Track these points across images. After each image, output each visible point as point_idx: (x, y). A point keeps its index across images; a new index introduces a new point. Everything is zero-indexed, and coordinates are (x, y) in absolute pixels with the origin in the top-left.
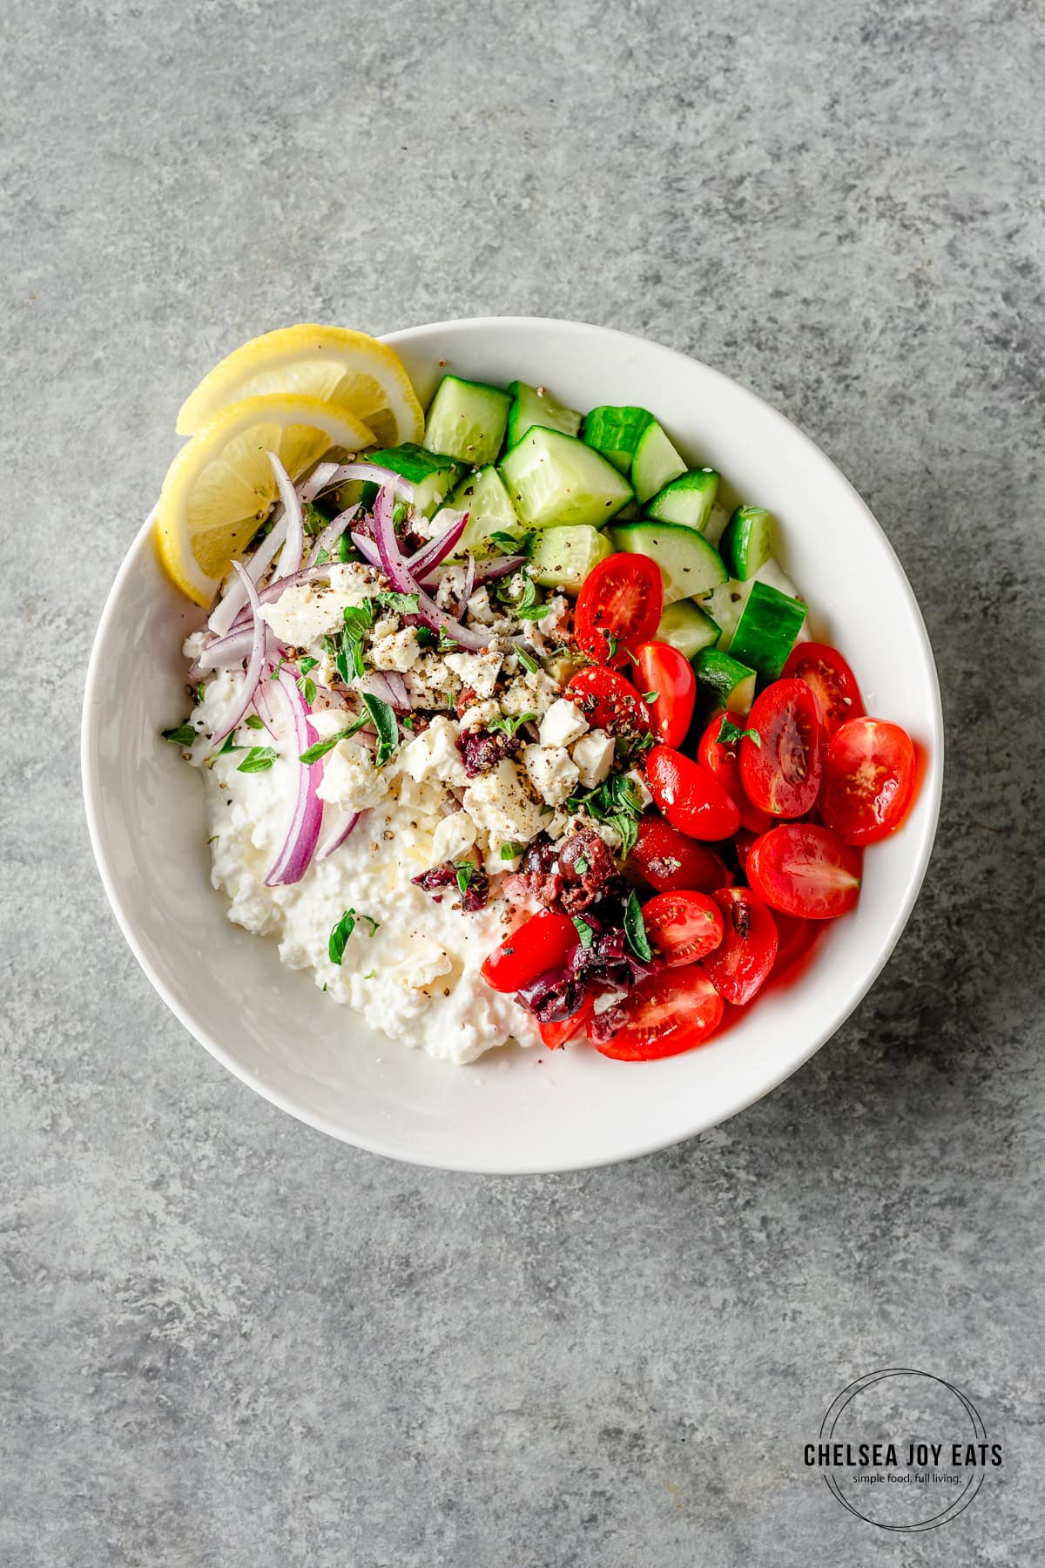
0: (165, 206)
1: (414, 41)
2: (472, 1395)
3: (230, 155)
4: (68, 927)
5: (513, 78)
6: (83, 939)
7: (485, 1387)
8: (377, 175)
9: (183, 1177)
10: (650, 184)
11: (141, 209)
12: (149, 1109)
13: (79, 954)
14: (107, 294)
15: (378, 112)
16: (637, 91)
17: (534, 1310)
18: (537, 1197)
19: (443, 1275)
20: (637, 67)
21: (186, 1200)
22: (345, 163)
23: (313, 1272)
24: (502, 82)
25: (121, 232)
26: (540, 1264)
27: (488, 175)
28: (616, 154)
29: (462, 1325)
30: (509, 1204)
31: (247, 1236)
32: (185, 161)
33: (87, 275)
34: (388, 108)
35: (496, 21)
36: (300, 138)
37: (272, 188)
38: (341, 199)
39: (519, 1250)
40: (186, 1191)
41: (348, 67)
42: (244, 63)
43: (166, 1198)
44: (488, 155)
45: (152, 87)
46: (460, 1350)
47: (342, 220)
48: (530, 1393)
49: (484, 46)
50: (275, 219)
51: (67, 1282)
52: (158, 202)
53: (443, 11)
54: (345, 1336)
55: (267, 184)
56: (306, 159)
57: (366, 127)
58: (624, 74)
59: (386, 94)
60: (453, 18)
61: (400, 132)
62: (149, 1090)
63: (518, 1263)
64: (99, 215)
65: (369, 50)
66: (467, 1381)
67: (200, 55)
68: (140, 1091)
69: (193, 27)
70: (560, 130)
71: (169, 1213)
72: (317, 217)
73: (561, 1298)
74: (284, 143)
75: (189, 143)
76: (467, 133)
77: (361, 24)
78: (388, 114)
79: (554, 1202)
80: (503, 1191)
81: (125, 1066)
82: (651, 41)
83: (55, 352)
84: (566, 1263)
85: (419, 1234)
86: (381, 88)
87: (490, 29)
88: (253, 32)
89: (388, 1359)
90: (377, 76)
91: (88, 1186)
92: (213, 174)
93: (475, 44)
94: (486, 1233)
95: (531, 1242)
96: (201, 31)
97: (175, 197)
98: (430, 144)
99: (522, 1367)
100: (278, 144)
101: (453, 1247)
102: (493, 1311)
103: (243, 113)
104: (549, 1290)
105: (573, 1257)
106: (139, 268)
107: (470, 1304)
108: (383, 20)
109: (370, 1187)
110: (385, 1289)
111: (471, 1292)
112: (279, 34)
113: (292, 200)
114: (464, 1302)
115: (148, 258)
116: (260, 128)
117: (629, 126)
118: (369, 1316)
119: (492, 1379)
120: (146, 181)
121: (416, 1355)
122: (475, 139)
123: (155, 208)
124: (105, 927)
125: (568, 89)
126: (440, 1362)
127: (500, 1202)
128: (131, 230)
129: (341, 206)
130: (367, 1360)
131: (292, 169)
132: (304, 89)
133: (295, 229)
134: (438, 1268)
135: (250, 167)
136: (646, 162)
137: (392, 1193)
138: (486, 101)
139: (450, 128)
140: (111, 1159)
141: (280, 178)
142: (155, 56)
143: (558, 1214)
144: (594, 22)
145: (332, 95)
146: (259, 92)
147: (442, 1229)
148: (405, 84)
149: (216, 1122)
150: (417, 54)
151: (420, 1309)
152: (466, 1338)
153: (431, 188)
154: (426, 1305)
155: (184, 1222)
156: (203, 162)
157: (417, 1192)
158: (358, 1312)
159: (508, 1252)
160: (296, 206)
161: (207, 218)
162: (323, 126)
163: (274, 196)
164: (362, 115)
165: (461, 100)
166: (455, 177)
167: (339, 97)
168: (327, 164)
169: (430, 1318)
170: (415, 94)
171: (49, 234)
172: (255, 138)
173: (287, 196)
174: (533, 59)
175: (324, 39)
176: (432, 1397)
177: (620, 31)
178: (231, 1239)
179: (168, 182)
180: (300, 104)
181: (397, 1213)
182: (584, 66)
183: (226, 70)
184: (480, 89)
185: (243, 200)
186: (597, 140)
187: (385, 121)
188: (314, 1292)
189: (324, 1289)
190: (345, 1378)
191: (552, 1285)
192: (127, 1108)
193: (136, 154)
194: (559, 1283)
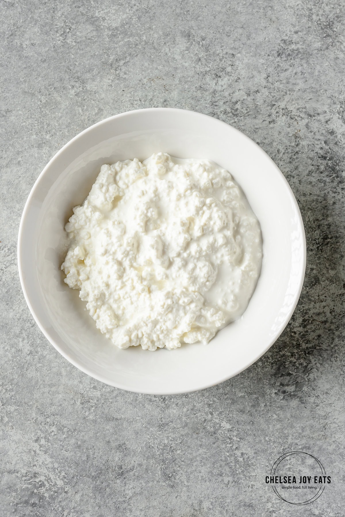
0: (42, 109)
1: (127, 55)
2: (143, 513)
3: (65, 92)
4: (7, 353)
5: (160, 67)
6: (12, 357)
7: (147, 510)
8: (114, 100)
9: (45, 438)
10: (206, 103)
11: (34, 110)
12: (34, 415)
13: (11, 362)
14: (23, 139)
15: (115, 78)
16: (202, 72)
17: (164, 484)
18: (165, 446)
19: (133, 472)
20: (202, 64)
21: (46, 446)
22: (103, 96)
23: (89, 471)
24: (157, 69)
25: (28, 118)
26: (166, 468)
27: (151, 99)
28: (195, 93)
29: (139, 489)
30: (156, 448)
31: (67, 458)
32: (50, 94)
33: (16, 133)
34: (118, 77)
35: (155, 48)
36: (88, 87)
37: (79, 104)
38: (102, 107)
39: (159, 464)
40: (47, 443)
41: (105, 63)
42: (70, 62)
43: (40, 445)
44: (152, 93)
45: (39, 69)
46: (139, 497)
47: (102, 115)
48: (162, 512)
49: (150, 57)
50: (79, 114)
51: (6, 474)
52: (40, 108)
53: (137, 45)
54: (100, 493)
55: (77, 102)
56: (90, 94)
57: (111, 83)
58: (198, 66)
59: (117, 72)
60: (140, 47)
61: (122, 85)
62: (34, 408)
63: (159, 468)
64: (20, 112)
65: (112, 58)
66: (141, 508)
67: (55, 59)
68: (31, 409)
69: (53, 49)
70: (176, 85)
71: (40, 450)
72: (94, 114)
73: (173, 480)
74: (83, 89)
75: (51, 88)
76: (144, 85)
77: (109, 49)
78: (118, 79)
79: (171, 447)
80: (154, 444)
81: (26, 400)
82: (207, 55)
83: (5, 158)
84: (175, 468)
85: (125, 458)
86: (116, 70)
87: (153, 51)
88: (73, 51)
89: (114, 501)
90: (114, 66)
91: (13, 441)
92: (59, 99)
93: (147, 56)
94: (148, 458)
95: (163, 461)
96: (55, 51)
97: (46, 106)
98: (132, 89)
99: (160, 504)
100: (81, 89)
101: (137, 462)
102: (150, 484)
103: (69, 79)
104: (169, 477)
105: (177, 466)
106: (33, 130)
107: (142, 482)
108: (117, 47)
109: (109, 442)
110: (114, 477)
111: (142, 478)
112: (81, 52)
113: (85, 108)
114: (140, 481)
115: (37, 127)
116: (75, 83)
117: (199, 84)
118: (108, 486)
119: (150, 507)
120: (36, 101)
121: (124, 499)
122: (147, 88)
123: (39, 110)
124: (20, 353)
125: (179, 71)
126: (132, 502)
127: (153, 447)
128: (31, 117)
129: (102, 110)
130: (107, 501)
131: (86, 97)
132: (90, 70)
133: (86, 118)
134: (132, 470)
135: (71, 97)
136: (205, 96)
137: (116, 444)
138: (151, 75)
139: (139, 84)
140: (21, 432)
141: (82, 100)
142: (40, 59)
143: (172, 451)
144: (188, 49)
145: (99, 73)
146: (75, 71)
147: (133, 456)
148: (124, 69)
149: (57, 419)
150: (128, 59)
151: (125, 483)
152: (141, 494)
153: (132, 104)
154: (127, 482)
155: (45, 453)
156: (56, 95)
157: (125, 444)
158: (104, 484)
159: (155, 464)
160: (87, 110)
161: (57, 114)
162: (96, 83)
163: (79, 106)
164: (109, 79)
165: (143, 75)
166: (140, 101)
167: (101, 73)
168: (97, 96)
169: (129, 487)
170: (127, 72)
171: (3, 118)
172: (73, 87)
173: (84, 106)
174: (167, 61)
175: (96, 54)
176: (129, 513)
177: (196, 52)
178: (61, 459)
179: (44, 101)
180: (88, 76)
181: (118, 451)
182: (184, 64)
183: (64, 64)
184: (149, 71)
185: (69, 108)
186: (188, 88)
187: (117, 81)
188: (89, 478)
189: (93, 476)
190: (100, 507)
191: (170, 475)
192: (27, 415)
193: (33, 92)
194: (172, 475)
